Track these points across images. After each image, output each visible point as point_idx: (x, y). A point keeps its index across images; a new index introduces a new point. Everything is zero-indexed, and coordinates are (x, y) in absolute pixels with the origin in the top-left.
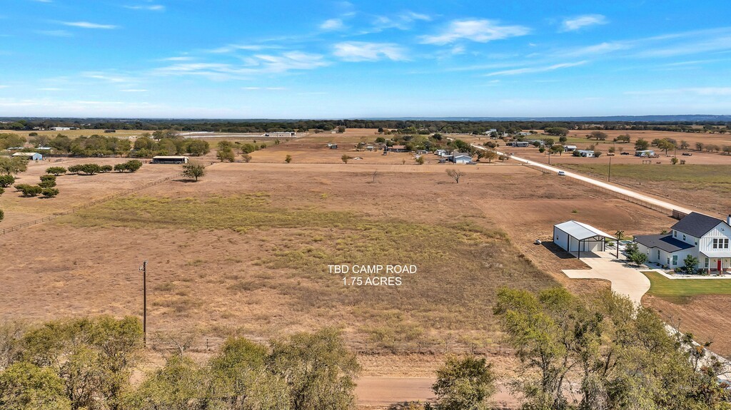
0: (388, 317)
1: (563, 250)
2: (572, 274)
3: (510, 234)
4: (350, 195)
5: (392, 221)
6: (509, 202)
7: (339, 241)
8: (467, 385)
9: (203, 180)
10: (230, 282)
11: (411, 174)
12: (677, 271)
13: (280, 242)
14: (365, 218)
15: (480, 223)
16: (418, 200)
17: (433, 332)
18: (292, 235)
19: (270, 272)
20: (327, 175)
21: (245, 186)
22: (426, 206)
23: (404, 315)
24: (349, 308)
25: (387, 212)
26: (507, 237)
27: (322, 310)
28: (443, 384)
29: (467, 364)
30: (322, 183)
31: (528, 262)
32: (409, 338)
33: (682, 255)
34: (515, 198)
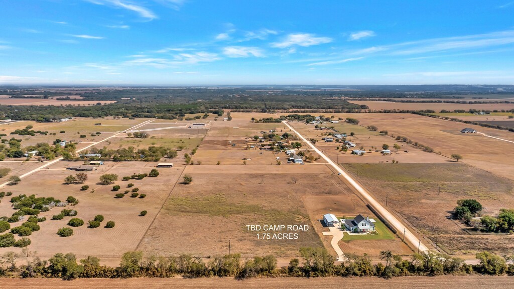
0: (278, 248)
1: (324, 224)
2: (325, 233)
3: (311, 216)
4: (255, 193)
5: (273, 210)
6: (314, 196)
7: (259, 221)
8: (295, 263)
9: (192, 184)
10: (236, 239)
11: (276, 174)
12: (353, 232)
13: (241, 222)
14: (264, 208)
15: (302, 211)
16: (281, 197)
17: (289, 252)
18: (243, 218)
19: (244, 235)
20: (240, 176)
21: (211, 187)
22: (284, 201)
23: (282, 248)
24: (269, 246)
25: (271, 205)
26: (310, 218)
27: (263, 247)
28: (291, 263)
29: (295, 260)
30: (241, 184)
31: (314, 229)
32: (283, 254)
33: (354, 227)
34: (317, 194)
